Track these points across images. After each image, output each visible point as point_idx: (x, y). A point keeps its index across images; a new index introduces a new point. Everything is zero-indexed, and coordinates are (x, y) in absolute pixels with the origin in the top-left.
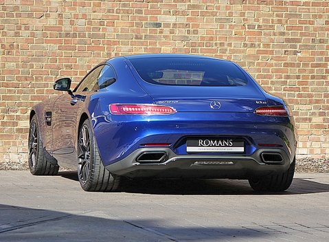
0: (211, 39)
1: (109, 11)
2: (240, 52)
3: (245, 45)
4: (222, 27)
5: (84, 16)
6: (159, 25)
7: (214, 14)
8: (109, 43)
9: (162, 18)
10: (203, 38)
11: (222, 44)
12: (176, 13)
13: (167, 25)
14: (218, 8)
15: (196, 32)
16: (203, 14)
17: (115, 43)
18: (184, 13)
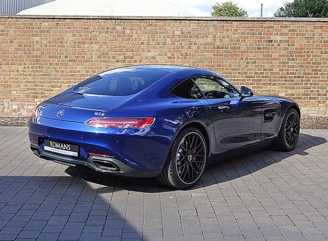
0: (302, 49)
1: (242, 34)
2: (318, 56)
3: (322, 52)
4: (308, 42)
5: (228, 37)
6: (271, 41)
7: (304, 35)
8: (242, 52)
9: (273, 38)
10: (296, 49)
11: (308, 52)
12: (282, 34)
13: (276, 41)
14: (306, 31)
15: (293, 45)
16: (297, 35)
17: (245, 52)
18: (286, 34)
